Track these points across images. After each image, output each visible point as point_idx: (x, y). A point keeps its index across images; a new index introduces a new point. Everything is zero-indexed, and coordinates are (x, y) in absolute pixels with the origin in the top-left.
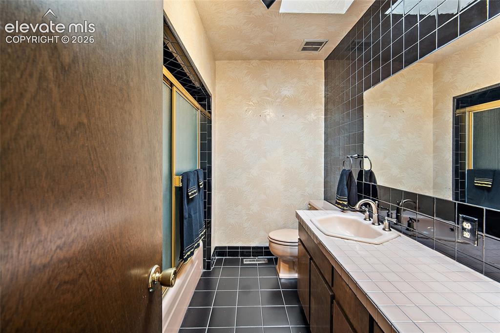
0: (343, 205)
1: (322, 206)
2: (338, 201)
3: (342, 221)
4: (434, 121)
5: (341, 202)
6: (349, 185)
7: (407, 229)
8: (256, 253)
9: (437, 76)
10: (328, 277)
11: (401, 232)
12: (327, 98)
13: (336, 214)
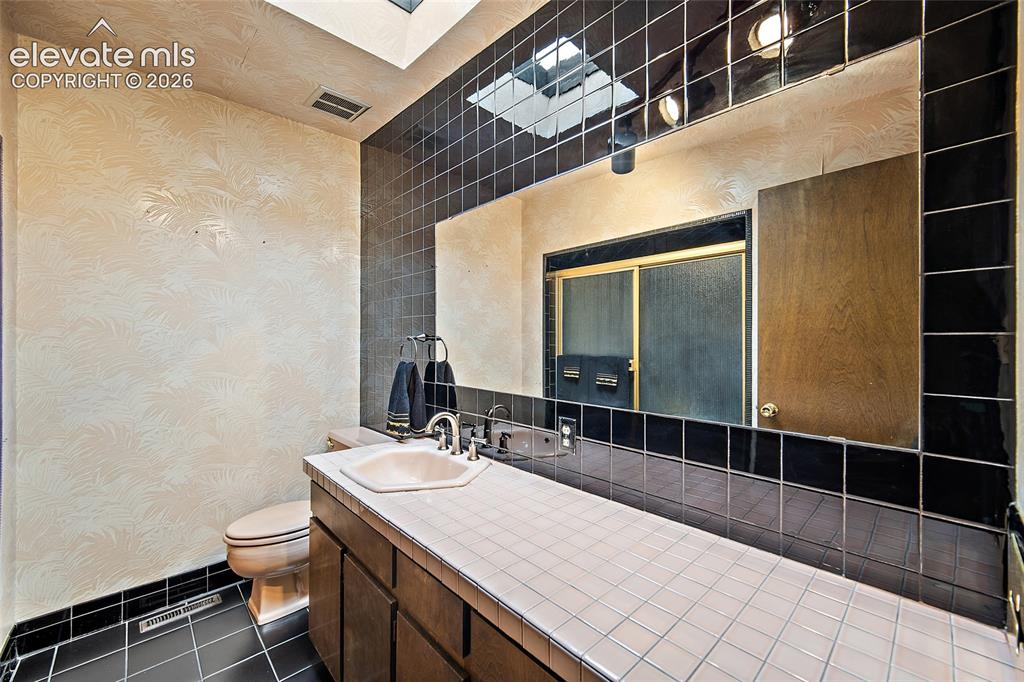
0: (401, 430)
1: (357, 437)
2: (392, 423)
3: (401, 461)
4: (523, 284)
5: (397, 425)
6: (412, 392)
7: (499, 451)
8: (182, 591)
9: (526, 220)
10: (383, 574)
11: (491, 457)
12: (367, 221)
13: (390, 448)
